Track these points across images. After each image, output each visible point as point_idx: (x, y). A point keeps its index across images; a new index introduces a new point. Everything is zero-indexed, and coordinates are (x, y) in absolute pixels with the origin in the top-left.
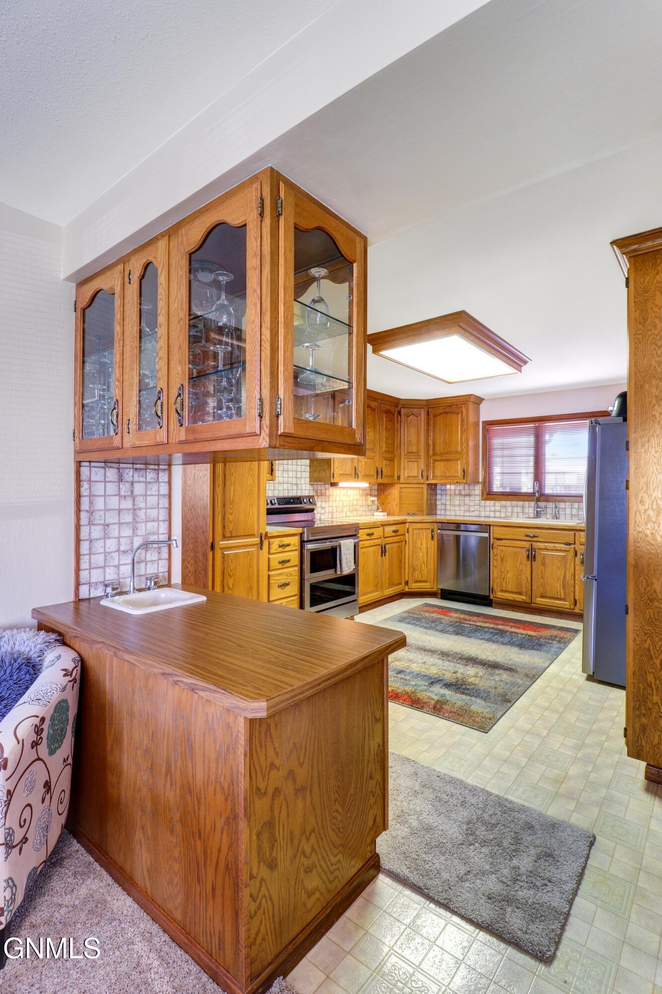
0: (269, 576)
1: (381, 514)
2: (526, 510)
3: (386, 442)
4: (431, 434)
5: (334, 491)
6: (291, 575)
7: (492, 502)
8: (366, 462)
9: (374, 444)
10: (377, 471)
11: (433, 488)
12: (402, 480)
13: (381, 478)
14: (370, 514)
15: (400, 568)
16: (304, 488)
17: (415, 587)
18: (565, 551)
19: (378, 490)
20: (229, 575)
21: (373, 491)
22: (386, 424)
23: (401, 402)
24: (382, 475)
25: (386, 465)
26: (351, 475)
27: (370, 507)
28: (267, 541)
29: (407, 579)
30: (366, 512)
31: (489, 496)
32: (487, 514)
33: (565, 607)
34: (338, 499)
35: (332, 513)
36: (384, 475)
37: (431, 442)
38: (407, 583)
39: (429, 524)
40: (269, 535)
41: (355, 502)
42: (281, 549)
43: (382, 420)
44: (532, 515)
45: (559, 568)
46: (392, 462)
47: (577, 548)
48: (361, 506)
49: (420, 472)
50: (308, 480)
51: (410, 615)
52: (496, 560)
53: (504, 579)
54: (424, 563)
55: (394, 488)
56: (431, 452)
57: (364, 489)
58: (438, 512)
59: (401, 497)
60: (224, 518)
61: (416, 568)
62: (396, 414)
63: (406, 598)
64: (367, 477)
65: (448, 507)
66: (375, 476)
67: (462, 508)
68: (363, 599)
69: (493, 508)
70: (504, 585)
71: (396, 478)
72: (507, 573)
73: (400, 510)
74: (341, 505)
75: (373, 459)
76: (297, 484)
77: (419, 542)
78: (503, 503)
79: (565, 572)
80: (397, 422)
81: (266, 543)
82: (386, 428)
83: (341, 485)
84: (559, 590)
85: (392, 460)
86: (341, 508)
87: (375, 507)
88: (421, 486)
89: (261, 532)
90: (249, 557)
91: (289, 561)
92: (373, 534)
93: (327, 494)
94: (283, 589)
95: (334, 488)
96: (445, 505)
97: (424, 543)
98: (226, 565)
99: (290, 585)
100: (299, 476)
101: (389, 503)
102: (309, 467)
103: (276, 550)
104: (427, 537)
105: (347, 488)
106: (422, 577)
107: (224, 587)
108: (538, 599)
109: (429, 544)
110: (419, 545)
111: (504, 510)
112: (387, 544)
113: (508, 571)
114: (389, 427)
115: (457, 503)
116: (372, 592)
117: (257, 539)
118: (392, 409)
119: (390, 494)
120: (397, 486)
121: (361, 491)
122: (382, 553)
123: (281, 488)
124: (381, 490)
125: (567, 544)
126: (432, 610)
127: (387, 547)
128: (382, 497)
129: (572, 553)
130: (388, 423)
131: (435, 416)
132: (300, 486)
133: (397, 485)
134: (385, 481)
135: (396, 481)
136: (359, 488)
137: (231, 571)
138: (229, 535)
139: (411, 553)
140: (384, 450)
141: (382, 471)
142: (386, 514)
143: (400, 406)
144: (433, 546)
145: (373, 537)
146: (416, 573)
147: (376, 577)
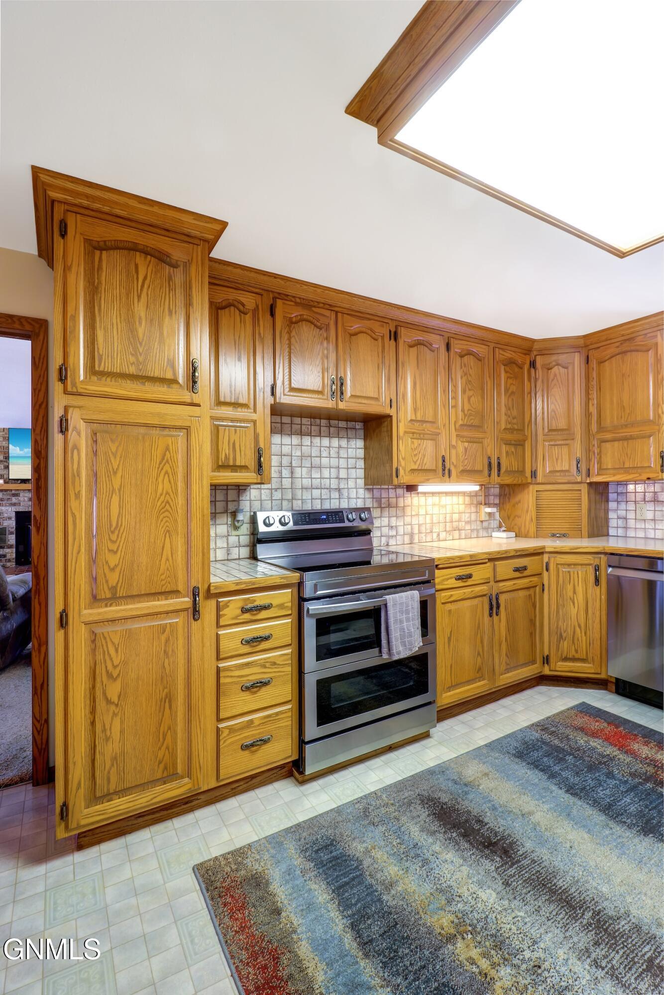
0: (218, 670)
1: (504, 535)
3: (506, 414)
4: (594, 395)
5: (412, 500)
6: (275, 664)
8: (466, 449)
9: (483, 417)
10: (490, 464)
11: (600, 491)
12: (540, 478)
13: (499, 476)
14: (485, 534)
15: (532, 634)
16: (353, 494)
17: (563, 668)
19: (500, 495)
20: (110, 675)
21: (492, 498)
22: (506, 383)
23: (536, 346)
24: (499, 470)
25: (507, 452)
26: (435, 471)
27: (485, 524)
28: (212, 603)
29: (546, 653)
30: (478, 531)
34: (422, 512)
35: (412, 535)
36: (503, 469)
37: (593, 410)
38: (546, 660)
39: (590, 557)
40: (213, 591)
41: (456, 516)
42: (247, 616)
43: (499, 376)
46: (520, 449)
48: (467, 522)
49: (575, 463)
50: (361, 482)
51: (546, 737)
54: (580, 626)
55: (526, 491)
56: (594, 427)
57: (472, 495)
58: (613, 532)
59: (538, 507)
60: (93, 560)
61: (564, 635)
62: (526, 367)
63: (546, 685)
64: (467, 473)
65: (632, 523)
66: (486, 472)
67: (661, 526)
68: (446, 698)
71: (528, 474)
73: (538, 528)
74: (428, 521)
75: (482, 443)
76: (339, 490)
77: (570, 588)
80: (529, 380)
81: (208, 608)
82: (506, 390)
83: (421, 489)
85: (520, 444)
86: (428, 526)
87: (494, 524)
88: (576, 487)
89: (194, 583)
90: (163, 638)
91: (267, 638)
92: (470, 576)
93: (401, 504)
94: (255, 693)
95: (413, 495)
96: (626, 519)
97: (580, 590)
98: (100, 657)
99: (272, 684)
100: (343, 474)
101: (519, 517)
102: (362, 462)
103: (236, 618)
104: (585, 581)
105: (439, 493)
106: (576, 651)
107: (94, 701)
109: (590, 591)
110: (570, 594)
112: (501, 593)
114: (513, 388)
115: (649, 515)
116: (469, 682)
117: (187, 599)
118: (519, 359)
119: (519, 502)
120: (532, 489)
121: (467, 499)
122: (491, 608)
123: (307, 495)
124: (505, 495)
126: (595, 725)
127: (502, 599)
128: (508, 506)
130: (510, 381)
131: (601, 362)
132: (345, 494)
133: (531, 487)
134: (508, 480)
135: (529, 480)
136: (464, 494)
137: (115, 667)
138: (109, 595)
139: (554, 607)
140: (503, 427)
141: (499, 464)
142: (513, 534)
143: (535, 353)
144: (599, 596)
145: (470, 582)
146: (566, 643)
147: (479, 654)
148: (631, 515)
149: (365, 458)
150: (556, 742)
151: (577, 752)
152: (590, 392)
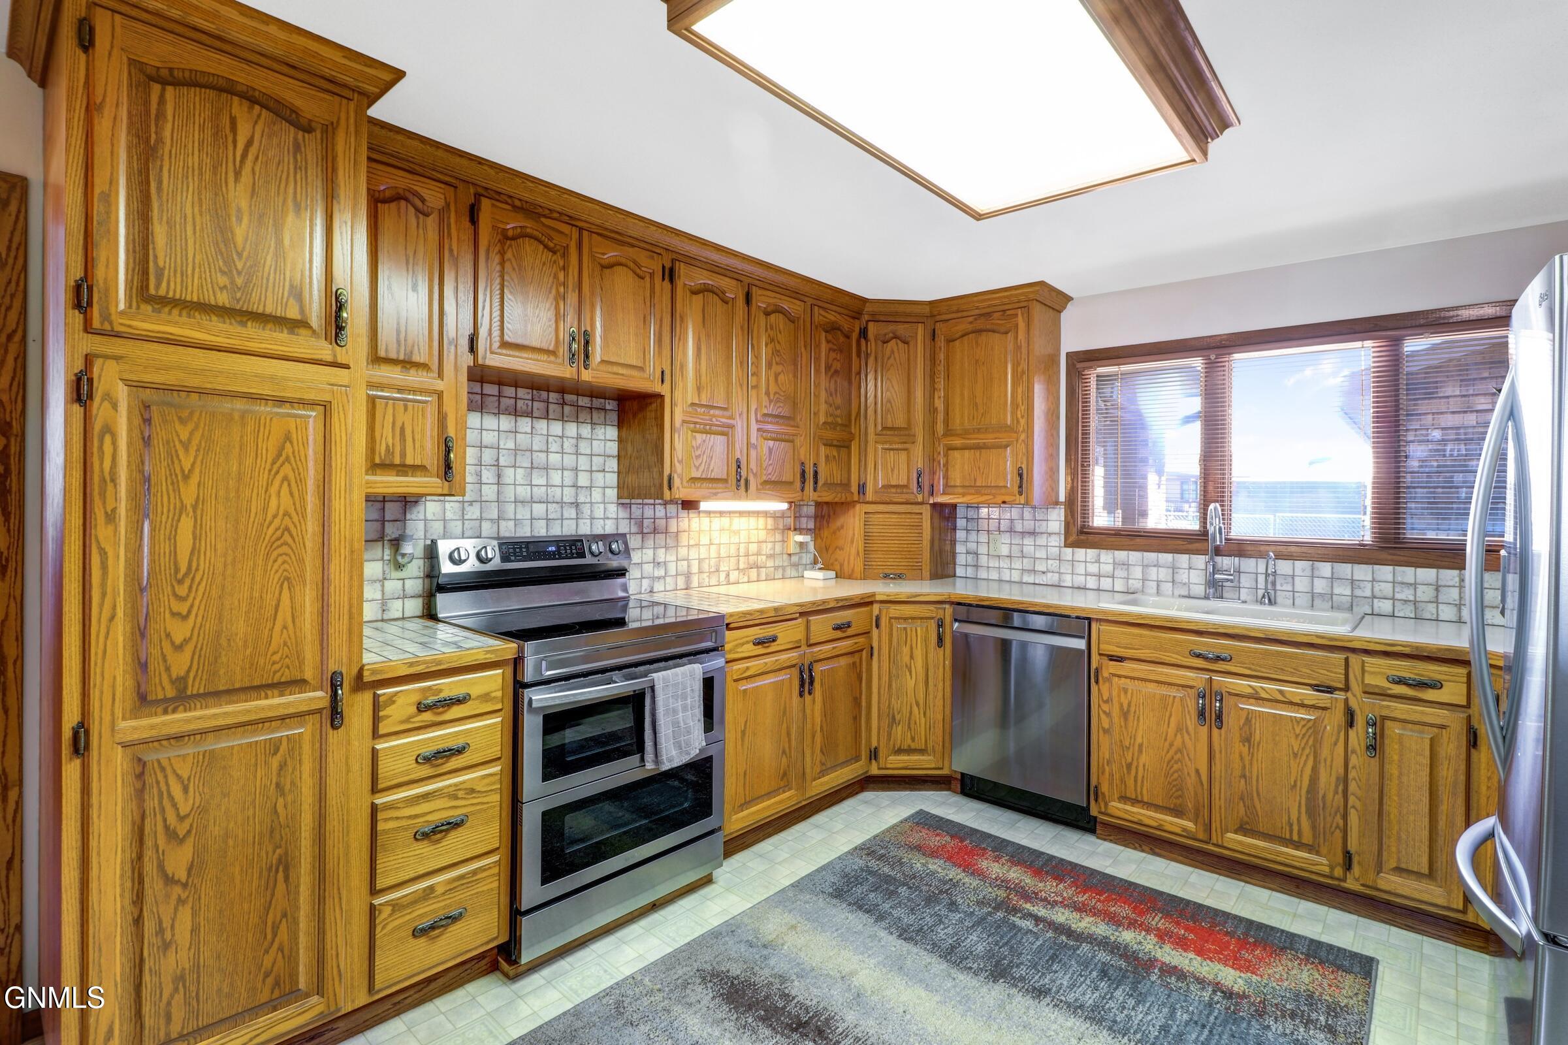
0: (374, 809)
1: (820, 575)
2: (1183, 576)
3: (826, 402)
4: (941, 384)
5: (691, 523)
6: (472, 791)
7: (1091, 553)
8: (770, 450)
9: (795, 404)
10: (803, 473)
11: (946, 515)
12: (870, 495)
13: (815, 490)
14: (794, 573)
15: (856, 719)
16: (599, 512)
17: (895, 764)
18: (1317, 707)
19: (816, 517)
20: (171, 834)
21: (804, 520)
22: (827, 357)
23: (868, 308)
24: (816, 483)
25: (827, 457)
26: (725, 481)
27: (795, 559)
28: (366, 698)
29: (874, 744)
30: (784, 568)
31: (1083, 537)
32: (1080, 580)
33: (1314, 868)
34: (705, 540)
35: (688, 576)
36: (820, 483)
37: (939, 404)
38: (874, 754)
39: (932, 607)
40: (368, 677)
41: (753, 548)
42: (427, 716)
43: (818, 346)
44: (1199, 590)
45: (1295, 755)
46: (844, 451)
47: (1353, 704)
48: (771, 556)
49: (915, 475)
50: (612, 494)
51: (873, 864)
52: (1108, 714)
53: (1129, 766)
54: (918, 705)
55: (851, 512)
56: (940, 428)
57: (776, 516)
58: (960, 571)
59: (867, 537)
60: (140, 632)
61: (898, 717)
62: (855, 336)
63: (874, 790)
64: (772, 486)
65: (983, 560)
66: (798, 484)
67: (1017, 564)
68: (736, 821)
69: (1093, 568)
70: (1130, 782)
71: (854, 489)
72: (1140, 751)
73: (866, 565)
74: (713, 554)
75: (792, 441)
76: (576, 505)
77: (906, 650)
78: (1121, 555)
79: (1315, 769)
80: (859, 355)
81: (358, 708)
82: (828, 368)
83: (704, 506)
84: (1294, 817)
85: (844, 445)
86: (713, 562)
87: (807, 558)
88: (916, 509)
89: (332, 667)
90: (275, 762)
91: (460, 751)
92: (774, 639)
93: (673, 528)
94: (438, 841)
95: (693, 514)
96: (976, 554)
97: (919, 653)
98: (151, 803)
99: (468, 824)
100: (583, 480)
101: (841, 549)
102: (615, 461)
103: (407, 720)
104: (926, 640)
105: (730, 512)
106: (913, 739)
107: (141, 881)
108: (1230, 835)
109: (931, 656)
110: (906, 659)
111: (1123, 574)
112: (815, 661)
113: (1141, 746)
114: (837, 365)
115: (1005, 550)
116: (769, 795)
117: (319, 694)
118: (845, 324)
119: (842, 527)
120: (860, 509)
121: (770, 521)
122: (802, 685)
123: (523, 513)
124: (823, 517)
125: (1317, 688)
126: (935, 841)
127: (818, 669)
128: (826, 533)
129: (1338, 716)
130: (833, 355)
131: (950, 341)
132: (586, 510)
133: (858, 506)
134: (827, 497)
135: (856, 498)
136: (766, 514)
137: (181, 819)
138: (170, 693)
139: (885, 678)
140: (822, 419)
141: (816, 473)
142: (832, 574)
143: (866, 317)
144: (942, 659)
145: (774, 647)
146: (900, 728)
147: (784, 752)
148: (983, 549)
149: (619, 457)
150: (886, 869)
151: (912, 880)
152: (936, 380)
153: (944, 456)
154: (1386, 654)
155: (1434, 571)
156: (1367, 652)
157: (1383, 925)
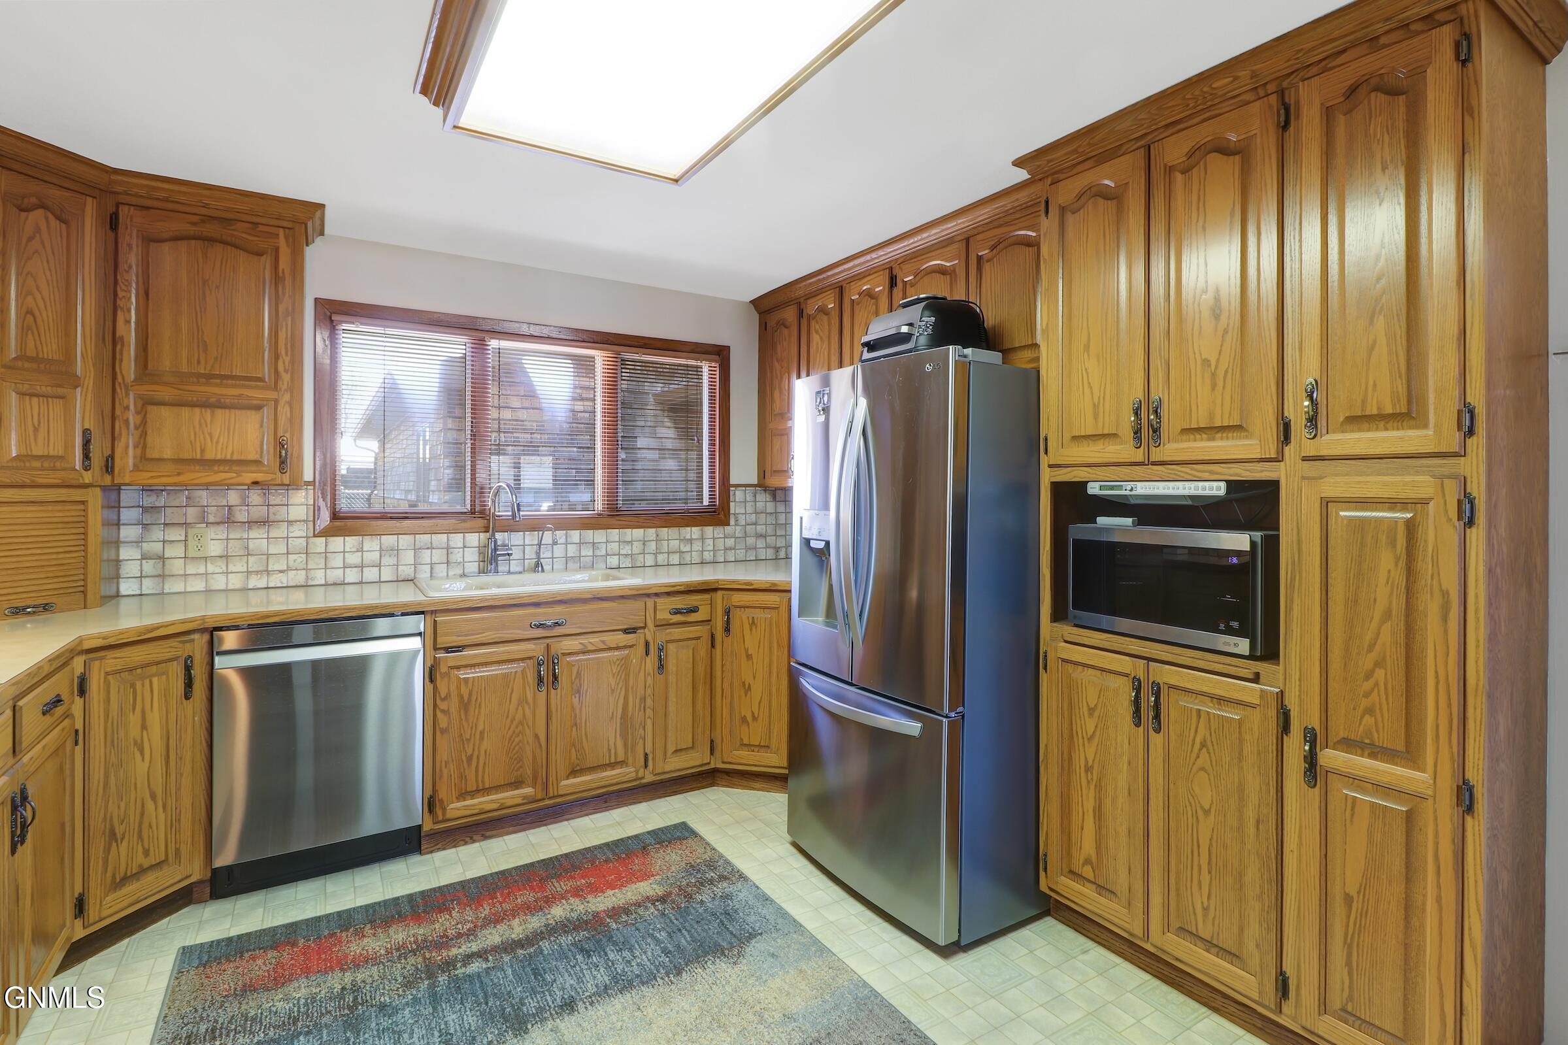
2: (457, 556)
7: (351, 541)
15: (63, 860)
17: (117, 904)
18: (625, 647)
29: (79, 891)
31: (339, 525)
32: (335, 575)
33: (625, 779)
37: (126, 332)
39: (174, 643)
44: (473, 567)
45: (613, 691)
47: (649, 638)
49: (80, 441)
52: (446, 712)
53: (469, 759)
54: (153, 797)
56: (130, 370)
58: (127, 588)
61: (119, 830)
65: (177, 566)
67: (240, 566)
69: (354, 559)
70: (471, 775)
72: (482, 738)
77: (134, 719)
78: (389, 540)
79: (626, 698)
84: (612, 744)
88: (77, 495)
104: (167, 693)
106: (146, 853)
108: (564, 783)
109: (173, 716)
110: (135, 732)
111: (393, 561)
113: (482, 733)
115: (215, 549)
122: (16, 831)
125: (626, 631)
129: (641, 649)
131: (150, 239)
139: (99, 775)
144: (190, 719)
146: (123, 847)
148: (173, 551)
153: (138, 413)
154: (668, 594)
155: (642, 530)
156: (657, 595)
157: (663, 799)
